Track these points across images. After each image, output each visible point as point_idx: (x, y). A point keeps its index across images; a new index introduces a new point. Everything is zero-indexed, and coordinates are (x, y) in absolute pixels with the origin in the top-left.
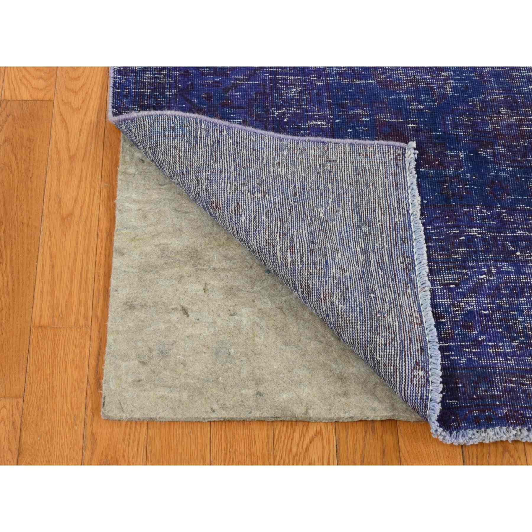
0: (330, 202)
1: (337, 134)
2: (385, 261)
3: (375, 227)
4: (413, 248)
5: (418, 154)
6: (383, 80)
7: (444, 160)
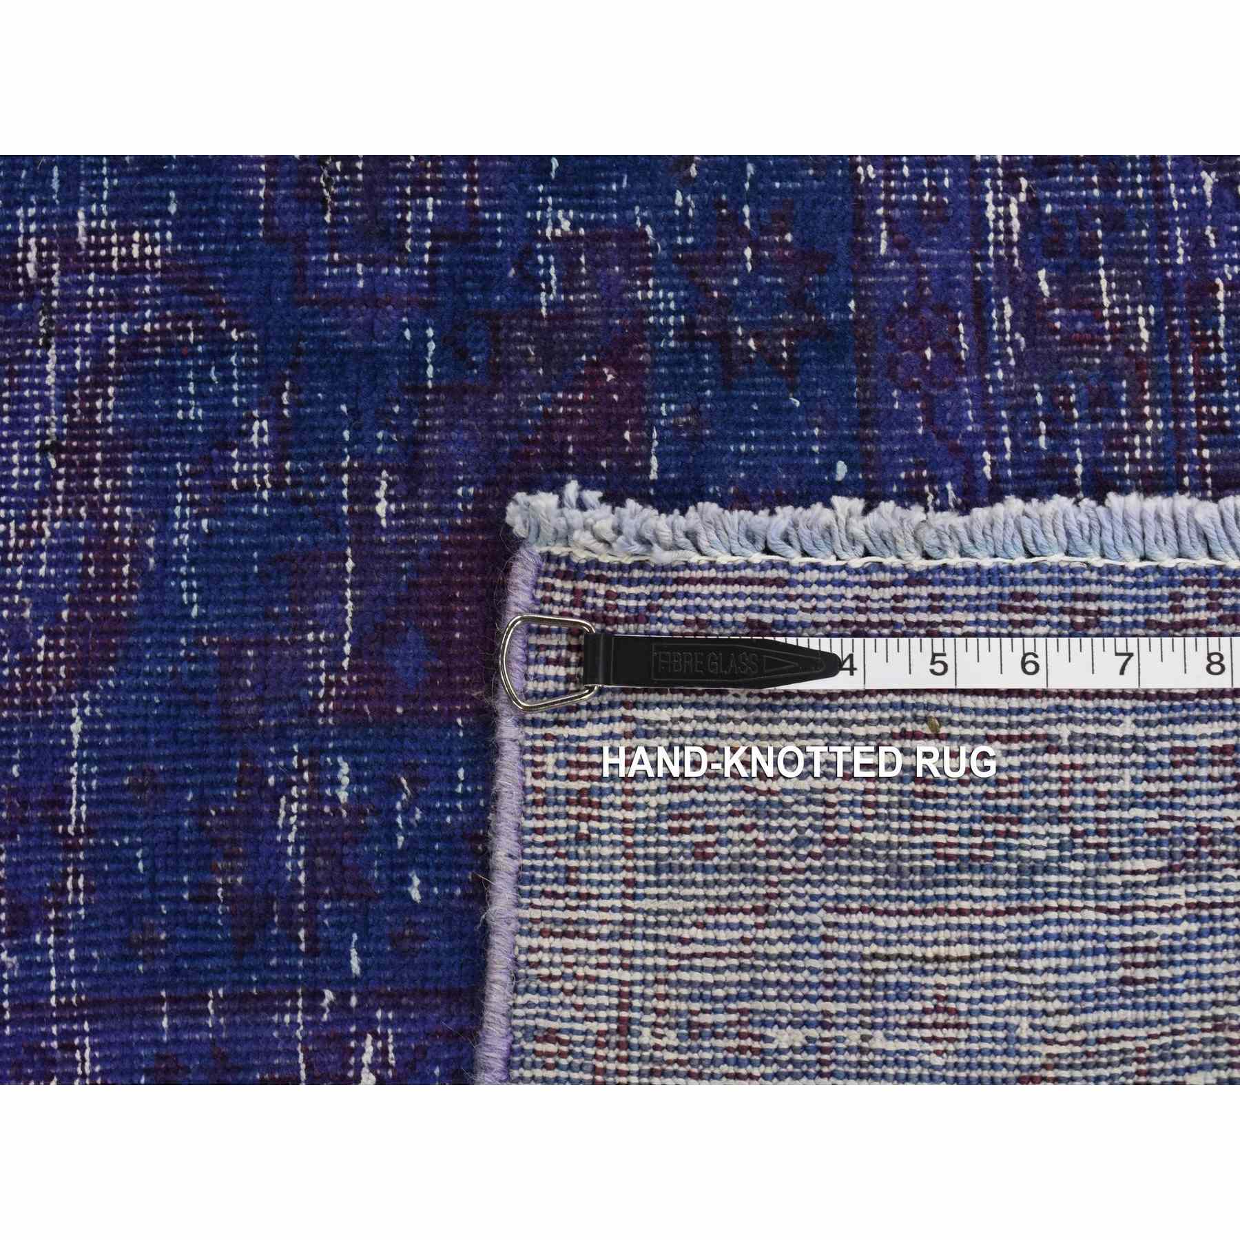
0: (891, 1046)
1: (438, 966)
2: (1218, 743)
3: (1022, 780)
4: (1123, 570)
5: (584, 485)
6: (69, 648)
7: (591, 329)
